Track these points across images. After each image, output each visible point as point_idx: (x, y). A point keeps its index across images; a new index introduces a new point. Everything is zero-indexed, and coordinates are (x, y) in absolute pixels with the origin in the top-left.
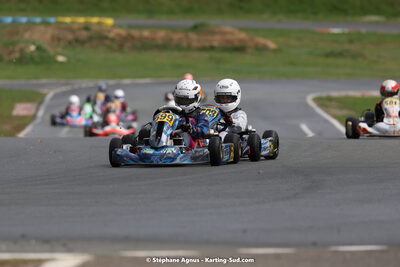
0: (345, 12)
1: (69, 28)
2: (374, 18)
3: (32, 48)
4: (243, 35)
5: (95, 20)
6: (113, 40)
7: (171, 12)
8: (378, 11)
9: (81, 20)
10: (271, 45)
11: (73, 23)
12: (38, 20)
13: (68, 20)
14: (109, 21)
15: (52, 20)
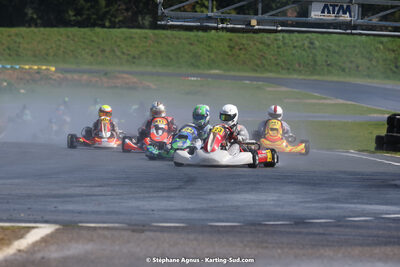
0: (198, 67)
1: (27, 72)
2: (217, 71)
3: (5, 84)
4: (135, 80)
5: (44, 67)
6: (55, 80)
7: (91, 64)
8: (218, 68)
9: (36, 67)
10: (152, 86)
11: (30, 68)
12: (9, 66)
13: (27, 67)
14: (53, 69)
15: (17, 67)
